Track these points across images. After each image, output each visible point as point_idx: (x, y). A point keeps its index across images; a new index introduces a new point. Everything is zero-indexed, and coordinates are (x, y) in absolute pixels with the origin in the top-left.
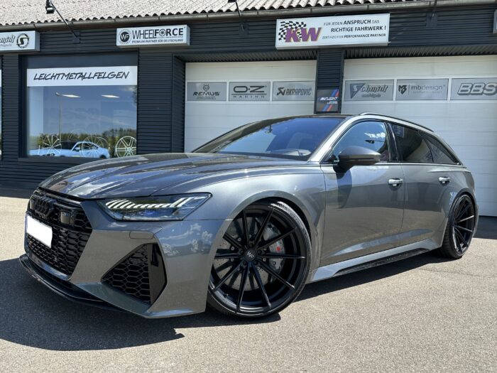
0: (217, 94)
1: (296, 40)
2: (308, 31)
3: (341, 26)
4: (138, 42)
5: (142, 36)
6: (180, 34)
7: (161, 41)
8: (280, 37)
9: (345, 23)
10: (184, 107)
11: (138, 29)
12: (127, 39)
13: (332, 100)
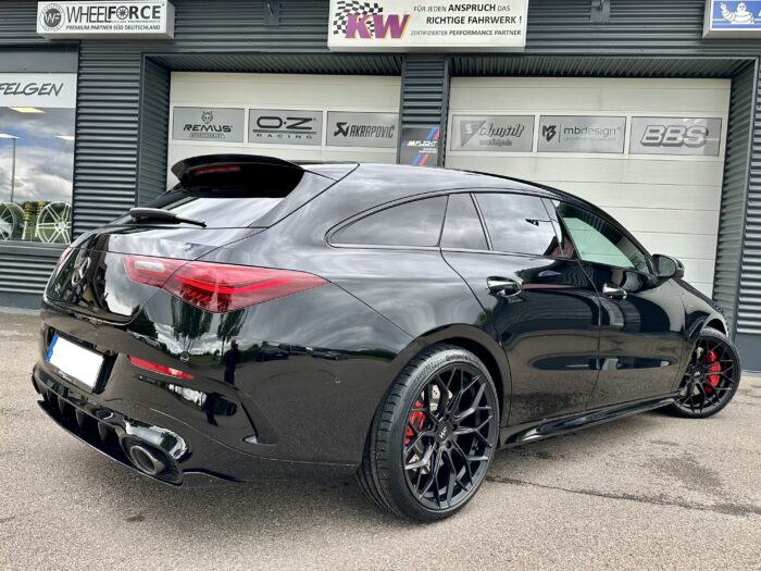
0: (227, 129)
1: (365, 35)
2: (385, 20)
3: (443, 14)
4: (79, 28)
5: (84, 17)
6: (154, 17)
7: (121, 27)
8: (335, 28)
9: (451, 8)
10: (166, 151)
11: (77, 5)
12: (57, 23)
13: (429, 147)
